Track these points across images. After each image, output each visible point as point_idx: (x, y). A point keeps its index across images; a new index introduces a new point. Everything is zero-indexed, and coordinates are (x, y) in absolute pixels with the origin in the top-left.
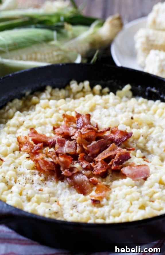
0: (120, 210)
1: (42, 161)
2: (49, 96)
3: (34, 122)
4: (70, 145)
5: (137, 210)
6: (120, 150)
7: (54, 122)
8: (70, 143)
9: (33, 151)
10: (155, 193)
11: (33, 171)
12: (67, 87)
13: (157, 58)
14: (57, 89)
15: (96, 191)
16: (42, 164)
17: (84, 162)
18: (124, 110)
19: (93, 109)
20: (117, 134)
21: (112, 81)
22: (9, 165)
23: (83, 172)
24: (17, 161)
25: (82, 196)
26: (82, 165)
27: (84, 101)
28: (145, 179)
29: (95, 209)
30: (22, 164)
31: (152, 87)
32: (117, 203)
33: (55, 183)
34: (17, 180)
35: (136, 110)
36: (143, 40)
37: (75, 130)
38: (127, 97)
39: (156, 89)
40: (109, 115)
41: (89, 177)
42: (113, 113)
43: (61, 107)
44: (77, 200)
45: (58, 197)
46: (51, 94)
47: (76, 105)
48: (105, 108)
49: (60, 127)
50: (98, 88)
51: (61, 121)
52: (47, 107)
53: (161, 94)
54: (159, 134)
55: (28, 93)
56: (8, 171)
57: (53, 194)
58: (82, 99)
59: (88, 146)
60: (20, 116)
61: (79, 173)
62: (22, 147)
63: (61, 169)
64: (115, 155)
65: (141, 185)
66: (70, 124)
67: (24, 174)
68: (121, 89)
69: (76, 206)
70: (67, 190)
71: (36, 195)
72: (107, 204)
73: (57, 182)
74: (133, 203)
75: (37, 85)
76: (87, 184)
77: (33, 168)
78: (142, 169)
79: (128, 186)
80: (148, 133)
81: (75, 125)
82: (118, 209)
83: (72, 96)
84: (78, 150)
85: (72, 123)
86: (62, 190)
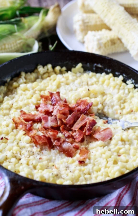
0: (100, 166)
1: (37, 137)
2: (25, 81)
3: (21, 104)
4: (52, 120)
5: (113, 165)
6: (88, 119)
7: (35, 102)
8: (51, 118)
9: (27, 129)
10: (120, 149)
11: (31, 144)
12: (36, 71)
13: (95, 38)
14: (29, 74)
15: (80, 154)
16: (38, 139)
17: (65, 132)
18: (81, 85)
19: (59, 86)
20: (82, 105)
21: (67, 62)
22: (13, 142)
23: (67, 140)
24: (17, 137)
25: (70, 159)
26: (64, 135)
27: (50, 80)
28: (111, 139)
29: (82, 168)
30: (21, 140)
31: (98, 64)
32: (96, 162)
33: (49, 152)
34: (22, 153)
35: (90, 83)
36: (81, 23)
37: (52, 107)
38: (80, 72)
39: (101, 65)
40: (72, 90)
41: (72, 143)
42: (74, 88)
43: (36, 89)
44: (67, 162)
45: (54, 162)
46: (26, 78)
47: (46, 85)
48: (67, 84)
49: (41, 105)
50: (58, 68)
51: (40, 100)
52: (26, 90)
53: (105, 68)
54: (111, 100)
55: (8, 80)
56: (13, 146)
57: (49, 160)
58: (48, 78)
59: (66, 120)
60: (8, 100)
61: (64, 141)
62: (18, 126)
63: (52, 141)
64: (86, 123)
65: (109, 144)
66: (47, 102)
67: (25, 147)
68: (75, 67)
69: (68, 167)
70: (58, 155)
71: (39, 164)
72: (90, 163)
73: (50, 151)
74: (108, 160)
75: (14, 73)
76: (72, 149)
77: (31, 142)
78: (107, 132)
79: (101, 147)
80: (103, 100)
81: (50, 102)
82: (98, 166)
83: (40, 77)
84: (59, 123)
85: (48, 101)
86: (55, 156)
